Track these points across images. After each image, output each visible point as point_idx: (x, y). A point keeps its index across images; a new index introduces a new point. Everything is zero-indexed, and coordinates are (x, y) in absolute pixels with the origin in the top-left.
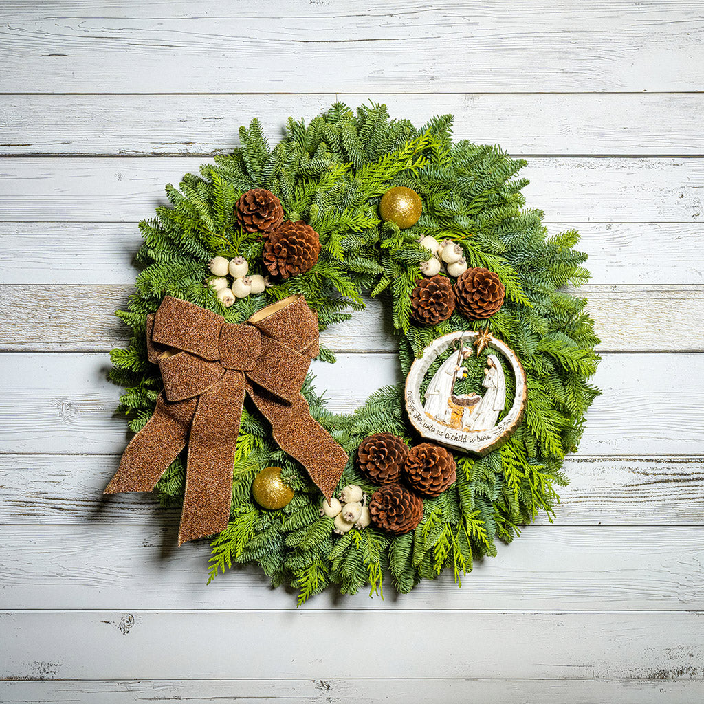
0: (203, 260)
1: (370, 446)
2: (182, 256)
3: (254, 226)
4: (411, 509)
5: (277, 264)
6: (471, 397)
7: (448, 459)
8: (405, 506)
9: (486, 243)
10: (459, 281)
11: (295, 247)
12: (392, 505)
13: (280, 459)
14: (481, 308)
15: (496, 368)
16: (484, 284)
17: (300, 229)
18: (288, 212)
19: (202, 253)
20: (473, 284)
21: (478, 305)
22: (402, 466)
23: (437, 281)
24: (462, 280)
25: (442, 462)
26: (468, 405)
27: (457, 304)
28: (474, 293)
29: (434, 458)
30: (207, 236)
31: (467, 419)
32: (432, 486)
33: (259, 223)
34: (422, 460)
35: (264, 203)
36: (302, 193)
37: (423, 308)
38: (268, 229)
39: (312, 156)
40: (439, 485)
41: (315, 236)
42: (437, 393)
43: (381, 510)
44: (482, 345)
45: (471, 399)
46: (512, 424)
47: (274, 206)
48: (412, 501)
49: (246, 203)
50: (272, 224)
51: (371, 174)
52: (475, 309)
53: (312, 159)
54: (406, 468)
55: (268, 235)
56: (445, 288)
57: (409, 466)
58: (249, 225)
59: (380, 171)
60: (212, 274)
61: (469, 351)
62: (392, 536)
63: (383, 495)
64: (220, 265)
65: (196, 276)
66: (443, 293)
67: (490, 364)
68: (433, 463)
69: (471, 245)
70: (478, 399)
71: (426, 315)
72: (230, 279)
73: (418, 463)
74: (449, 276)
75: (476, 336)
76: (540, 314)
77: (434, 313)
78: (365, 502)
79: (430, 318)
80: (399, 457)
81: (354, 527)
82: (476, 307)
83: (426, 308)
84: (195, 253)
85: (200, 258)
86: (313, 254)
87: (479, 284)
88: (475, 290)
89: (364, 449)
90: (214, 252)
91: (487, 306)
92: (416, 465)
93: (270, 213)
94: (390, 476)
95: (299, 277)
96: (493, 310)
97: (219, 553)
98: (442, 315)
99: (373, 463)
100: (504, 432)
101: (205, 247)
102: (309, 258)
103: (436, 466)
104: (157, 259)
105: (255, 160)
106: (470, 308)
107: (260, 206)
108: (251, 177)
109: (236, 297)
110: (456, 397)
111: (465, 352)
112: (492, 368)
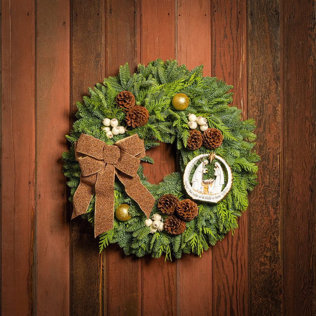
0: (101, 119)
2: (93, 116)
3: (123, 105)
4: (181, 226)
5: (131, 122)
7: (194, 206)
8: (178, 224)
11: (139, 115)
12: (173, 224)
13: (128, 202)
14: (213, 144)
15: (219, 168)
16: (215, 134)
17: (141, 108)
18: (136, 101)
19: (101, 116)
20: (211, 134)
21: (212, 143)
22: (176, 209)
23: (196, 133)
24: (206, 133)
25: (191, 208)
26: (209, 184)
27: (203, 142)
28: (211, 138)
29: (188, 207)
30: (103, 109)
31: (210, 189)
32: (187, 217)
33: (125, 104)
35: (127, 96)
36: (142, 94)
37: (189, 143)
38: (128, 107)
39: (147, 79)
40: (190, 217)
41: (147, 112)
42: (196, 180)
43: (169, 226)
44: (212, 159)
45: (210, 181)
47: (131, 98)
48: (181, 222)
49: (120, 96)
50: (130, 105)
51: (170, 87)
52: (211, 145)
53: (147, 80)
55: (128, 110)
56: (198, 135)
57: (178, 209)
58: (121, 105)
60: (104, 125)
61: (206, 162)
62: (173, 236)
63: (169, 220)
64: (107, 122)
65: (98, 126)
70: (213, 181)
72: (111, 128)
73: (182, 209)
74: (200, 131)
75: (209, 155)
76: (236, 149)
77: (194, 145)
78: (162, 221)
79: (192, 147)
80: (174, 205)
81: (157, 231)
82: (211, 144)
84: (98, 116)
85: (99, 118)
86: (146, 119)
87: (213, 135)
88: (211, 137)
89: (160, 202)
90: (105, 116)
91: (216, 144)
92: (180, 209)
93: (130, 101)
94: (170, 213)
95: (140, 128)
96: (218, 146)
97: (103, 240)
98: (197, 147)
101: (102, 113)
102: (144, 121)
103: (189, 210)
104: (83, 117)
105: (124, 80)
106: (209, 144)
107: (126, 97)
108: (123, 86)
109: (114, 135)
110: (204, 181)
111: (205, 163)
112: (217, 168)
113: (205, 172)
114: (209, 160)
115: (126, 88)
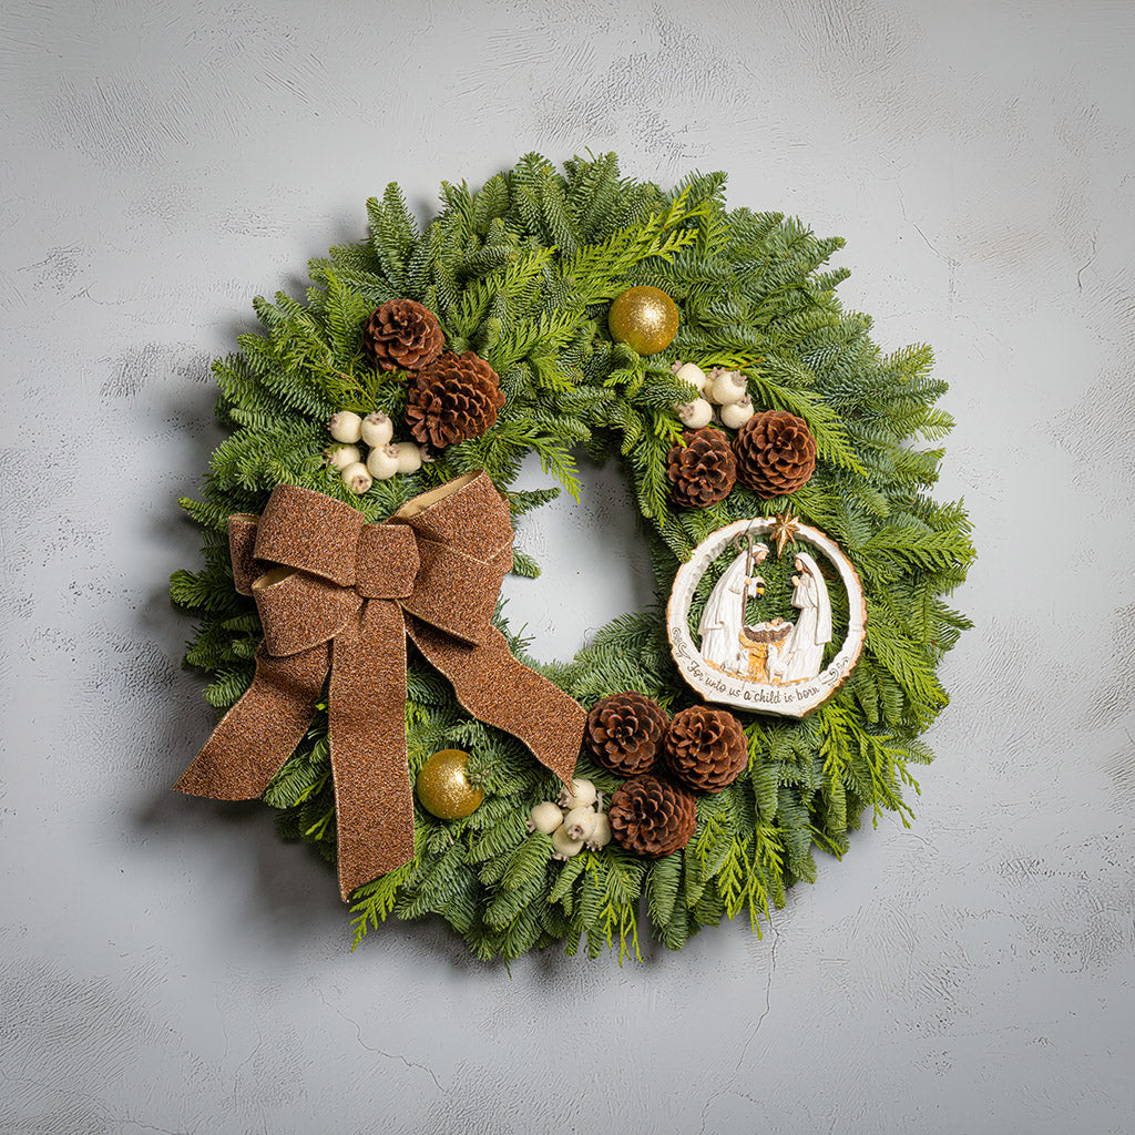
0: (319, 420)
1: (608, 714)
2: (285, 414)
4: (678, 817)
6: (777, 625)
7: (736, 730)
8: (668, 813)
9: (781, 370)
10: (741, 434)
12: (647, 813)
13: (461, 739)
14: (781, 475)
15: (811, 575)
18: (450, 336)
20: (767, 436)
21: (776, 471)
22: (661, 746)
23: (706, 436)
25: (728, 736)
26: (773, 639)
27: (740, 472)
28: (768, 452)
29: (716, 730)
31: (775, 663)
32: (712, 775)
33: (399, 355)
34: (697, 734)
35: (406, 323)
36: (473, 303)
37: (686, 481)
39: (482, 241)
40: (722, 774)
42: (720, 626)
43: (629, 822)
44: (784, 538)
45: (777, 629)
46: (851, 665)
48: (678, 802)
50: (422, 357)
51: (592, 264)
52: (771, 477)
54: (670, 748)
56: (719, 447)
57: (675, 745)
59: (606, 259)
60: (335, 441)
61: (762, 550)
62: (650, 860)
63: (631, 797)
64: (347, 425)
65: (308, 446)
66: (717, 455)
67: (800, 568)
68: (715, 737)
69: (760, 375)
70: (789, 627)
71: (692, 492)
72: (364, 449)
73: (690, 739)
74: (725, 427)
75: (773, 525)
77: (705, 487)
78: (601, 805)
79: (697, 497)
80: (655, 730)
81: (584, 849)
82: (772, 474)
83: (692, 480)
84: (304, 408)
85: (313, 416)
87: (776, 436)
88: (770, 446)
89: (598, 719)
90: (336, 404)
91: (792, 471)
92: (686, 743)
94: (641, 762)
96: (799, 480)
97: (367, 897)
98: (717, 491)
99: (615, 741)
100: (840, 679)
101: (321, 398)
103: (719, 743)
104: (245, 424)
105: (394, 252)
106: (763, 476)
107: (401, 327)
108: (390, 279)
109: (374, 479)
110: (751, 628)
111: (758, 553)
112: (806, 575)
113: (753, 591)
114: (773, 545)
115: (405, 286)
